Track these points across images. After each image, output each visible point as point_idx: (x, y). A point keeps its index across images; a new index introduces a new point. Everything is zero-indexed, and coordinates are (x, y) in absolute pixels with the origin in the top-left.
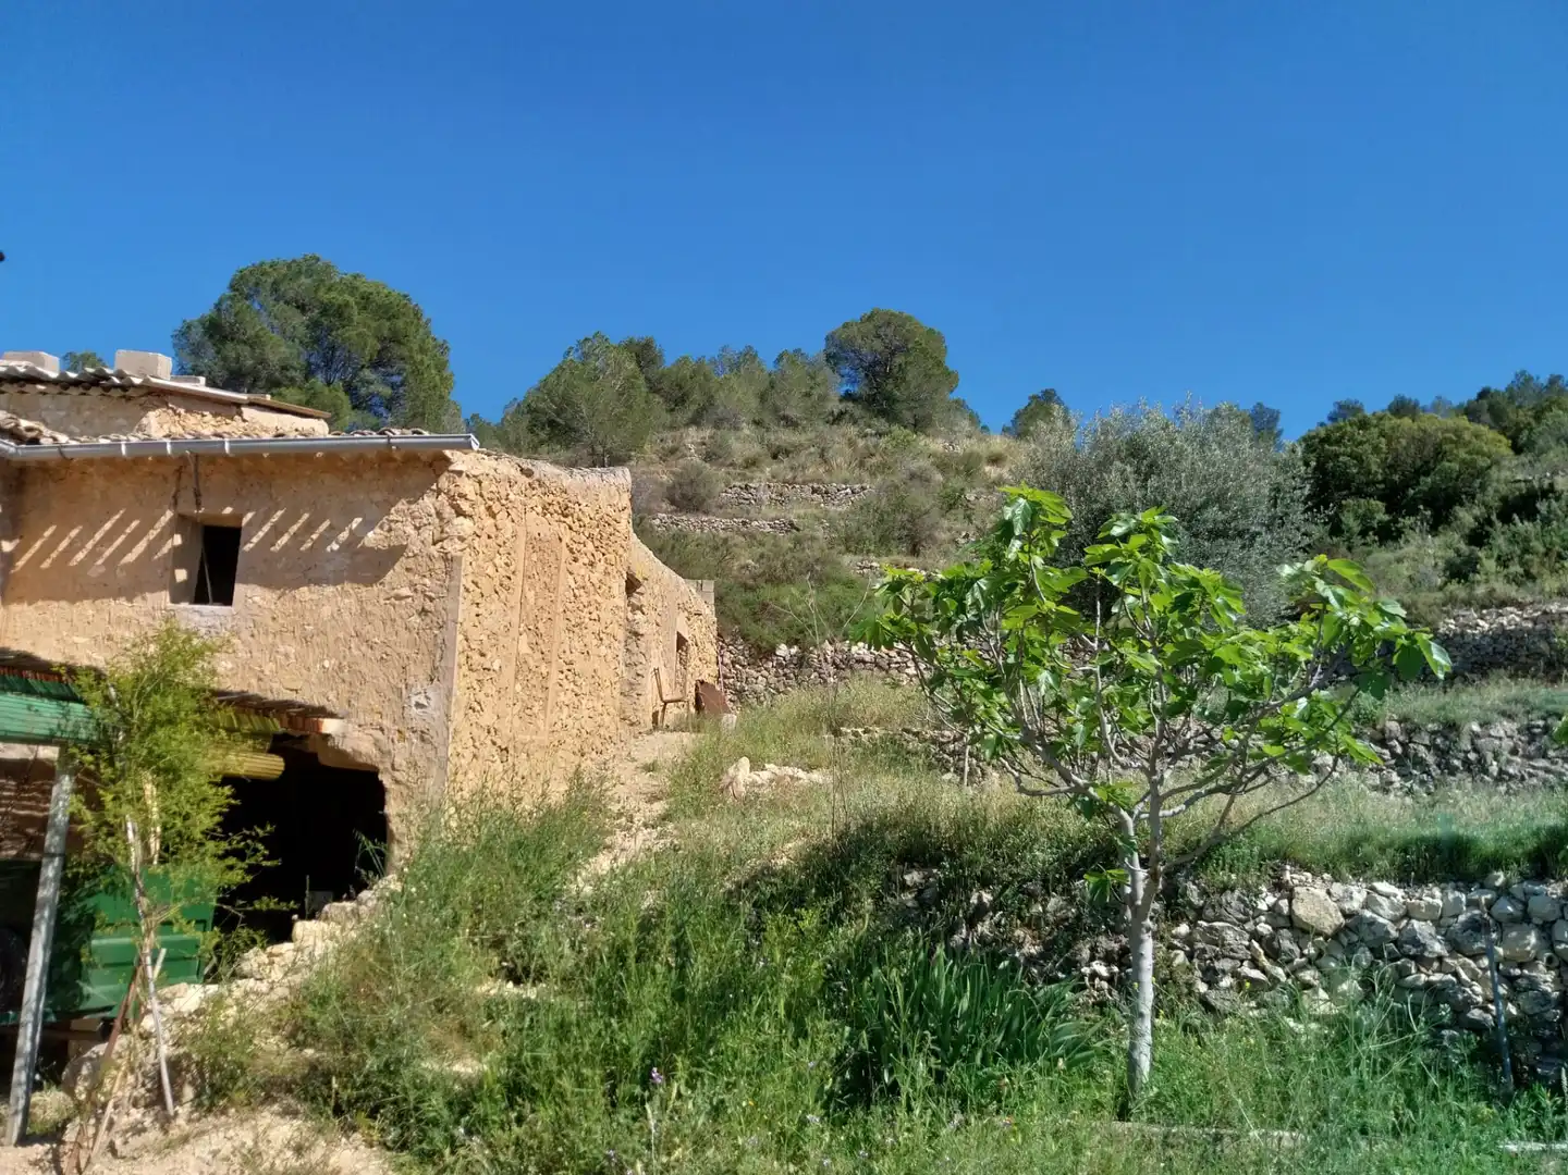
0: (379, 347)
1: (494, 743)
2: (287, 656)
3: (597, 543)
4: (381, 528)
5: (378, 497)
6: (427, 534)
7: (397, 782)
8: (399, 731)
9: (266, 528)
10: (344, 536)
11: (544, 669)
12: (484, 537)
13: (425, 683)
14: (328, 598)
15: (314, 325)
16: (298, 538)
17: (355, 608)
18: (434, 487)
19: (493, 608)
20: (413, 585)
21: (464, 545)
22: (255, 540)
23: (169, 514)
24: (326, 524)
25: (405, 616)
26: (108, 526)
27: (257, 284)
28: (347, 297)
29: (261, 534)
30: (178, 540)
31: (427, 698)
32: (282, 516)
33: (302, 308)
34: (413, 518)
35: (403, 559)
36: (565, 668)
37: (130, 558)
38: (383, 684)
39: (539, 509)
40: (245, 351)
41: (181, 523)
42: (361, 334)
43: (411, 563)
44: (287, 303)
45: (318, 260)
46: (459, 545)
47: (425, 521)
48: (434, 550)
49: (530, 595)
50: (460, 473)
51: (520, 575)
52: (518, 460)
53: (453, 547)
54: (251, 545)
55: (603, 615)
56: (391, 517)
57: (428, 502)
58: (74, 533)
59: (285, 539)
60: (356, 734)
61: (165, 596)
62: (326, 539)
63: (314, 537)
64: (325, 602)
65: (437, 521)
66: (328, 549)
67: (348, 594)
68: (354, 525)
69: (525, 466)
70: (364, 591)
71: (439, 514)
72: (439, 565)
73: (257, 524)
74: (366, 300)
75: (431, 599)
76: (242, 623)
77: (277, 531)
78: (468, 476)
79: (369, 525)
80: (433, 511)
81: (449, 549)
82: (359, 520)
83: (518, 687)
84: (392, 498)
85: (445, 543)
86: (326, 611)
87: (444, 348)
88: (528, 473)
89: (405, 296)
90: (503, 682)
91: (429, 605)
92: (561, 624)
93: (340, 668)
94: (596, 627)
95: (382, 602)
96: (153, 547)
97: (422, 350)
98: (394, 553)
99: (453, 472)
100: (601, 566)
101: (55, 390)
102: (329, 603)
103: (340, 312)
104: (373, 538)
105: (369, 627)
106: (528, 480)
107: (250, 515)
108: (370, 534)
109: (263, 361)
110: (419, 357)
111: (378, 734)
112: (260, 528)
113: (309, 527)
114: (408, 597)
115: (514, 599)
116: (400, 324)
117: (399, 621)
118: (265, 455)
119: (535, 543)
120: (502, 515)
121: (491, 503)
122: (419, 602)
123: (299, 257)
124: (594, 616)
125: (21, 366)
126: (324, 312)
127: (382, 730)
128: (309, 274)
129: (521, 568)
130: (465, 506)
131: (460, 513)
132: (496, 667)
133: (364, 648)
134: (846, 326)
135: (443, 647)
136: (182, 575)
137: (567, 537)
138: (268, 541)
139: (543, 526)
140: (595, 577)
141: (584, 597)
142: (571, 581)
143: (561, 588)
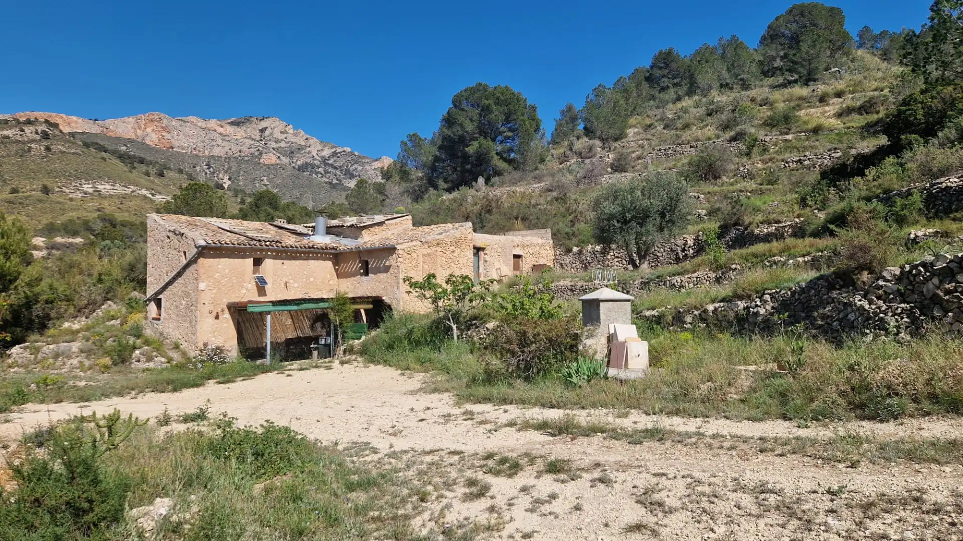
0: (505, 118)
2: (377, 285)
3: (455, 246)
4: (388, 261)
5: (387, 255)
6: (395, 261)
8: (394, 298)
10: (383, 263)
12: (407, 260)
13: (397, 290)
14: (382, 274)
16: (376, 264)
17: (386, 276)
18: (395, 252)
19: (412, 272)
20: (393, 272)
21: (402, 262)
23: (358, 260)
24: (380, 261)
26: (350, 263)
30: (360, 265)
31: (397, 292)
32: (374, 260)
34: (392, 258)
37: (354, 269)
38: (390, 290)
39: (427, 247)
41: (360, 262)
42: (497, 115)
43: (393, 268)
46: (400, 263)
48: (396, 265)
49: (426, 267)
51: (421, 264)
53: (398, 264)
54: (370, 265)
55: (460, 262)
56: (389, 259)
57: (394, 256)
58: (345, 265)
60: (388, 299)
61: (359, 275)
63: (379, 264)
65: (396, 259)
66: (381, 266)
67: (384, 274)
69: (420, 240)
70: (387, 274)
72: (397, 267)
74: (498, 102)
75: (396, 274)
76: (370, 280)
77: (374, 262)
78: (400, 249)
79: (386, 261)
82: (384, 260)
86: (382, 278)
87: (534, 109)
92: (440, 269)
93: (385, 287)
94: (459, 265)
95: (389, 275)
96: (357, 267)
98: (389, 267)
99: (397, 249)
100: (458, 251)
102: (382, 276)
103: (486, 110)
104: (387, 264)
105: (388, 280)
106: (421, 243)
107: (369, 260)
112: (371, 262)
113: (378, 262)
114: (393, 274)
115: (420, 268)
116: (511, 107)
117: (392, 278)
118: (369, 250)
119: (424, 255)
120: (413, 253)
121: (408, 252)
124: (457, 263)
127: (391, 298)
128: (479, 90)
129: (421, 262)
130: (400, 256)
133: (388, 284)
134: (777, 19)
135: (399, 283)
136: (362, 271)
137: (440, 249)
138: (373, 265)
139: (429, 251)
140: (455, 254)
141: (450, 261)
142: (443, 259)
143: (439, 261)
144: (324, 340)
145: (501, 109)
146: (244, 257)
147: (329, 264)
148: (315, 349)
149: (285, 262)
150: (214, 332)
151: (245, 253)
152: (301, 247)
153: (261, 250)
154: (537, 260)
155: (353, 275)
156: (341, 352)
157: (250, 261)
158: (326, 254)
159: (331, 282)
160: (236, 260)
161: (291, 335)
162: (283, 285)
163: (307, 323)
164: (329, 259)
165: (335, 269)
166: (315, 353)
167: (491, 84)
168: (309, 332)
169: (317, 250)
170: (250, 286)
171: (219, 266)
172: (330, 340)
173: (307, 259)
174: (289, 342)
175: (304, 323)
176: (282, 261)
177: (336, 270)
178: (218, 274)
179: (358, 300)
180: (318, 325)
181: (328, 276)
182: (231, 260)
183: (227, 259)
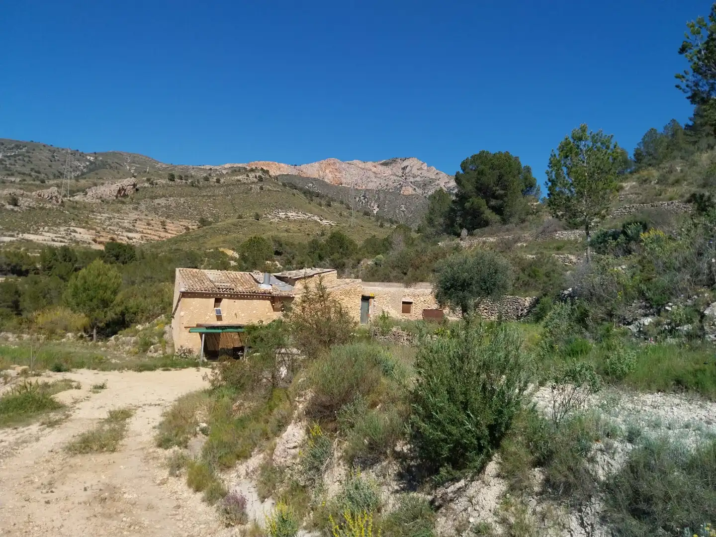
145: (494, 172)
146: (210, 297)
147: (269, 302)
149: (236, 301)
150: (188, 340)
151: (210, 295)
152: (247, 292)
153: (220, 294)
154: (429, 306)
155: (279, 310)
157: (213, 300)
158: (266, 296)
159: (269, 314)
160: (204, 299)
162: (234, 315)
164: (268, 299)
169: (258, 294)
170: (212, 314)
171: (194, 302)
173: (253, 299)
176: (234, 300)
177: (273, 306)
178: (192, 307)
181: (268, 310)
182: (201, 299)
183: (198, 299)
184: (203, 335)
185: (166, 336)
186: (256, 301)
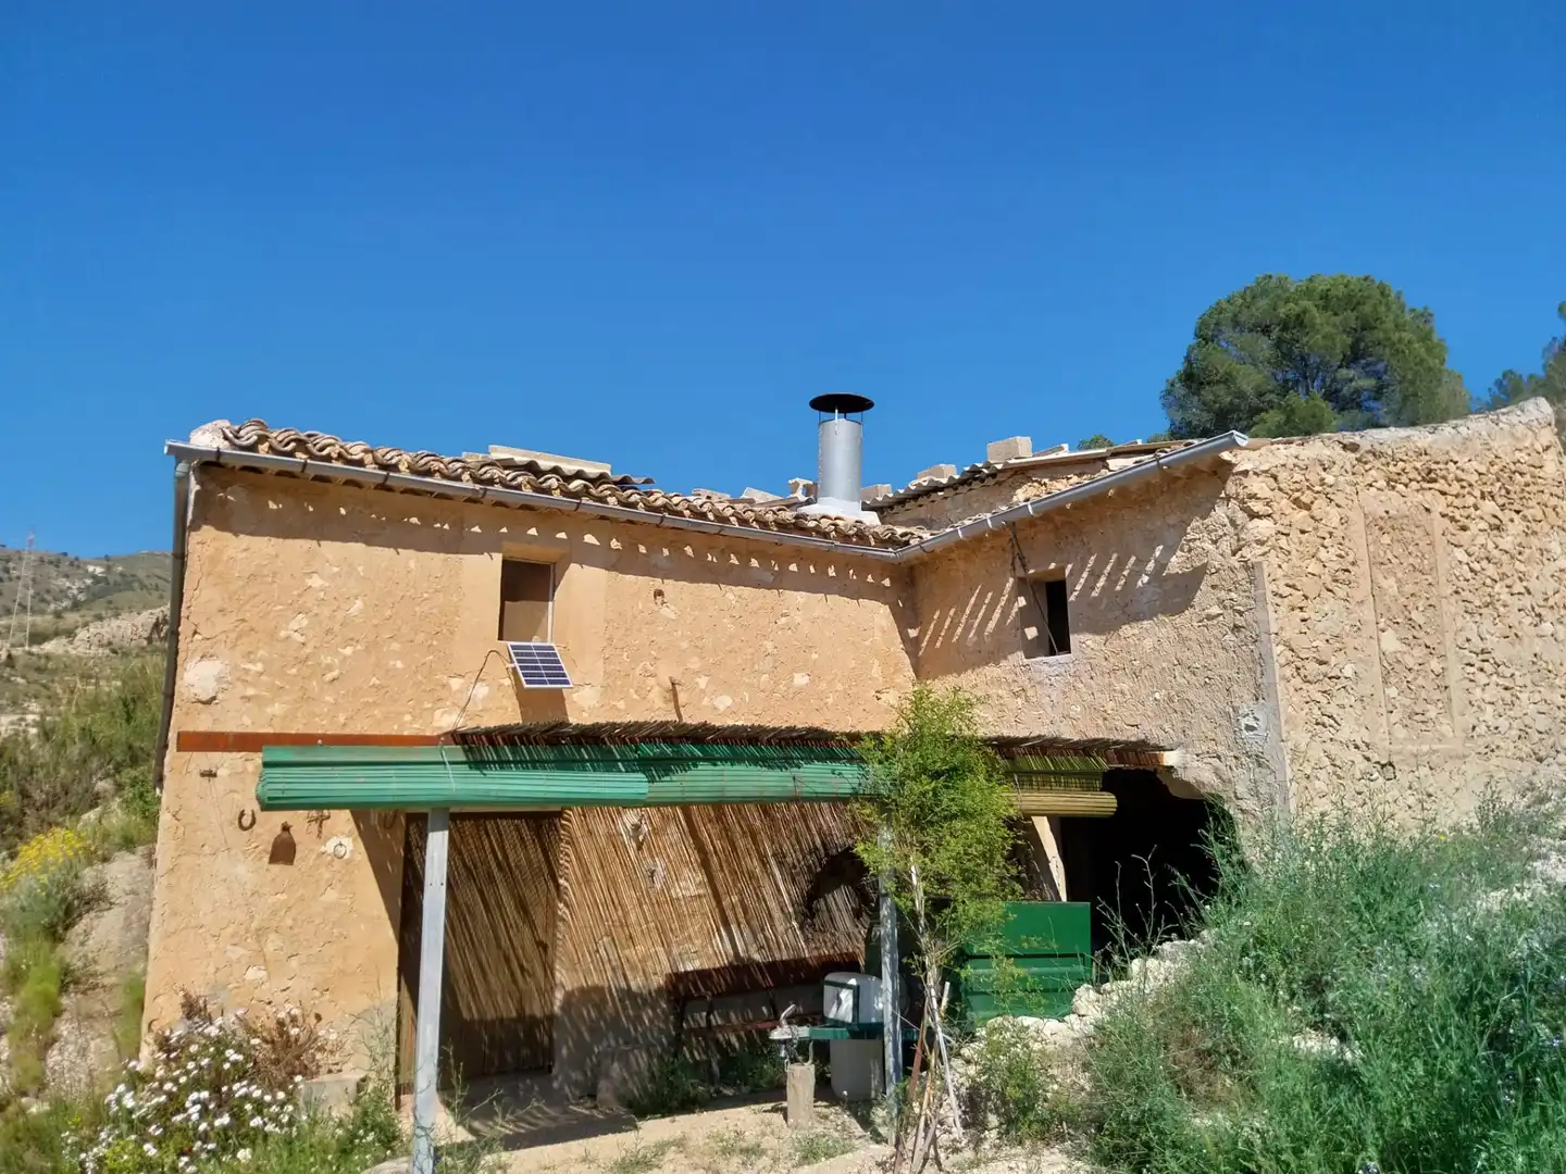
0: (1349, 341)
1: (1368, 759)
2: (1122, 693)
3: (1501, 501)
4: (1182, 550)
5: (1172, 520)
6: (1225, 546)
7: (1243, 811)
8: (1236, 758)
9: (1085, 575)
10: (1151, 566)
11: (1435, 664)
12: (1295, 535)
13: (1251, 703)
14: (1147, 630)
15: (1278, 344)
16: (1112, 580)
17: (1173, 634)
18: (1223, 495)
19: (1326, 608)
20: (1221, 602)
21: (1265, 549)
22: (1078, 588)
23: (1011, 580)
24: (1133, 559)
25: (1220, 636)
26: (973, 600)
27: (1217, 324)
28: (1305, 303)
29: (1082, 581)
30: (1022, 601)
31: (1255, 719)
32: (1096, 560)
33: (1266, 331)
34: (1209, 532)
35: (1207, 577)
36: (1474, 659)
37: (991, 625)
38: (1210, 708)
39: (1382, 483)
40: (1221, 390)
41: (1023, 586)
42: (1327, 334)
43: (1215, 579)
44: (1251, 331)
45: (1270, 277)
46: (1260, 550)
47: (1220, 533)
48: (1234, 561)
49: (1390, 584)
50: (1245, 473)
51: (1364, 566)
52: (1338, 436)
53: (1252, 554)
54: (1076, 593)
55: (1533, 584)
56: (1189, 537)
57: (1220, 513)
58: (952, 612)
59: (1101, 583)
60: (1195, 764)
61: (1020, 654)
62: (1135, 574)
63: (1126, 573)
64: (1145, 634)
65: (1231, 530)
66: (1140, 583)
67: (1164, 624)
68: (1157, 553)
69: (1346, 441)
70: (1178, 620)
71: (1233, 523)
72: (1242, 575)
73: (1076, 573)
74: (1326, 301)
75: (1241, 613)
76: (1081, 667)
77: (1095, 575)
78: (1255, 473)
79: (1170, 550)
80: (1226, 521)
81: (1249, 556)
82: (1161, 547)
83: (1392, 692)
84: (1185, 517)
85: (1245, 551)
86: (1148, 643)
87: (1426, 317)
88: (1354, 448)
89: (1366, 279)
90: (1365, 689)
91: (1240, 621)
92: (1452, 607)
93: (1171, 700)
94: (1527, 601)
95: (1195, 624)
96: (1005, 615)
97: (1398, 327)
98: (1196, 576)
99: (1237, 473)
100: (1516, 527)
101: (950, 492)
102: (1147, 637)
103: (1299, 322)
104: (1176, 564)
105: (1188, 653)
106: (1352, 456)
107: (1070, 566)
108: (1174, 559)
109: (1241, 395)
110: (1395, 337)
111: (1216, 762)
112: (1080, 577)
113: (1120, 565)
114: (1219, 615)
115: (1361, 593)
116: (1367, 309)
117: (1215, 642)
118: (1068, 506)
119: (1382, 524)
120: (1321, 502)
121: (1297, 494)
122: (1230, 618)
123: (1251, 283)
124: (1518, 587)
125: (924, 481)
126: (1285, 328)
127: (1219, 757)
128: (1265, 293)
129: (1363, 554)
130: (1257, 506)
131: (1253, 515)
132: (1348, 671)
133: (1187, 675)
135: (1261, 662)
136: (1031, 632)
137: (1440, 505)
138: (1089, 586)
139: (1393, 502)
140: (1507, 542)
141: (1491, 570)
142: (1460, 554)
143: (1443, 567)
144: (846, 997)
145: (1337, 319)
146: (455, 544)
147: (878, 615)
148: (801, 1050)
149: (669, 586)
150: (260, 934)
151: (460, 525)
152: (743, 522)
153: (548, 517)
155: (992, 653)
156: (952, 1111)
157: (485, 570)
158: (863, 565)
160: (411, 559)
161: (704, 951)
162: (658, 697)
163: (779, 893)
164: (876, 593)
165: (905, 638)
166: (802, 1077)
167: (1296, 277)
168: (788, 940)
169: (817, 542)
170: (482, 691)
171: (316, 582)
172: (884, 1001)
173: (779, 582)
174: (683, 991)
175: (767, 891)
176: (657, 583)
177: (912, 646)
178: (302, 621)
179: (1034, 763)
180: (839, 901)
181: (876, 671)
182: (383, 555)
183: (357, 548)
184: (437, 845)
185: (98, 935)
186: (801, 597)
